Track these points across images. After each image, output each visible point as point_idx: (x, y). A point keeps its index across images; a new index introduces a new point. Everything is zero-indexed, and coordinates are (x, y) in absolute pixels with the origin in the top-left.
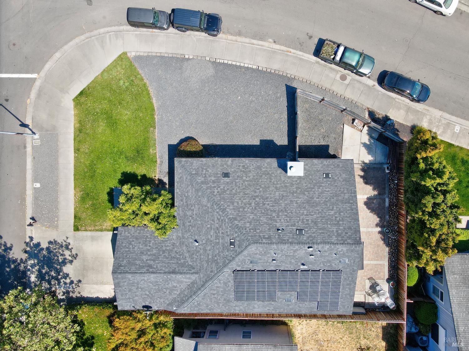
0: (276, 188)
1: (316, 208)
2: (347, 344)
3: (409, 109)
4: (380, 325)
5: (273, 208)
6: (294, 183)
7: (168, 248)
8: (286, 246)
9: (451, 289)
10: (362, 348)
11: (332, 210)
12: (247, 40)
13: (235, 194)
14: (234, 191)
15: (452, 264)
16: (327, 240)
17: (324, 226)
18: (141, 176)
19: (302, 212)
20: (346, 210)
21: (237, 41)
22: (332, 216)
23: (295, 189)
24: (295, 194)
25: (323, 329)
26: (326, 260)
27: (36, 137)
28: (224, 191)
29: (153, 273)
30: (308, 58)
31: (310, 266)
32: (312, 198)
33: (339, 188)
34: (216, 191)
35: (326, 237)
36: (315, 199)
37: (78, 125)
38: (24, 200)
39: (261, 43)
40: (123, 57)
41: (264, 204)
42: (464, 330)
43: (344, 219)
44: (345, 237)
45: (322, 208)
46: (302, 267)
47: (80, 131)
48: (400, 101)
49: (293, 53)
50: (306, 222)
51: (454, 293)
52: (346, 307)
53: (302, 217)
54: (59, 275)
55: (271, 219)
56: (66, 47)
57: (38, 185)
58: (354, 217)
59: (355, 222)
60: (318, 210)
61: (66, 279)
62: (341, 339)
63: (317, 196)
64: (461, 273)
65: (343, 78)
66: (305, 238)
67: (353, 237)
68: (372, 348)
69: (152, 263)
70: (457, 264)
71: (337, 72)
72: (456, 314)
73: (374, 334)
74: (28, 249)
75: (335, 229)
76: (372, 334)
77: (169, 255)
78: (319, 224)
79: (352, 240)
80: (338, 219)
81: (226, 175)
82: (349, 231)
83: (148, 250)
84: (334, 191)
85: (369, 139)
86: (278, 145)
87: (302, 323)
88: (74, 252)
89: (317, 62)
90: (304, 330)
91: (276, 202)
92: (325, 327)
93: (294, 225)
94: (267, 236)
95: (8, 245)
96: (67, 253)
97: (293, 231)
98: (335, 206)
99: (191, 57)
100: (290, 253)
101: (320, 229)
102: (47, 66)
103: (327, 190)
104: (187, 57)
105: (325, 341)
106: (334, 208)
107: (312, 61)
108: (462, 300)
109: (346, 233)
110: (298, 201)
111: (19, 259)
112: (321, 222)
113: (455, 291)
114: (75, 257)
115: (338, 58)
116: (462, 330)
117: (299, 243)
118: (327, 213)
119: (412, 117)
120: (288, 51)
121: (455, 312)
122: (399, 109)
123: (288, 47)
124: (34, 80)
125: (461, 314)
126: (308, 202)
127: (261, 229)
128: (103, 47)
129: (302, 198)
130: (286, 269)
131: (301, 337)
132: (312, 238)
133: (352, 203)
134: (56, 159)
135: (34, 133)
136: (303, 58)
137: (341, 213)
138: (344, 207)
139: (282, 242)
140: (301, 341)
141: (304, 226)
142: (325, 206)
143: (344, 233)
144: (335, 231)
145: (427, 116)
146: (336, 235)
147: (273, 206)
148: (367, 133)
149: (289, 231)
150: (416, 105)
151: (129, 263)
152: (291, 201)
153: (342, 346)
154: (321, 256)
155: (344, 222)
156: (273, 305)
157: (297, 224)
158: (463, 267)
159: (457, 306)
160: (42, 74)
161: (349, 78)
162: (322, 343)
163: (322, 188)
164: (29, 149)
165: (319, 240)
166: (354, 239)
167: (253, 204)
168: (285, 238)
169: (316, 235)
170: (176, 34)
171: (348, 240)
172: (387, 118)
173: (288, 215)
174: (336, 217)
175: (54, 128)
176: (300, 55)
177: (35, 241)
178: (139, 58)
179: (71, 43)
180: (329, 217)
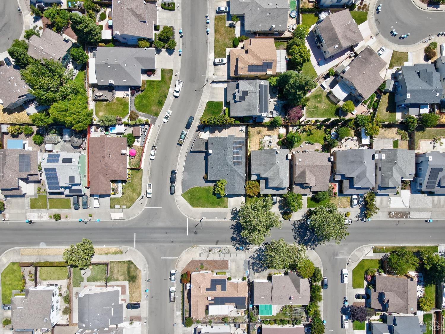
0: (215, 156)
1: (219, 147)
2: (256, 137)
3: (195, 121)
4: (251, 129)
8: (228, 154)
10: (257, 133)
14: (216, 166)
16: (226, 144)
18: (213, 190)
23: (215, 151)
26: (231, 145)
28: (216, 168)
31: (232, 148)
34: (216, 170)
38: (220, 222)
40: (183, 196)
41: (219, 159)
46: (233, 150)
49: (181, 151)
53: (221, 150)
55: (222, 157)
56: (180, 211)
57: (216, 218)
63: (217, 147)
65: (187, 138)
68: (257, 131)
71: (186, 140)
74: (233, 220)
76: (253, 130)
86: (205, 155)
88: (234, 208)
94: (225, 158)
95: (232, 225)
96: (234, 210)
105: (256, 142)
107: (183, 146)
114: (235, 207)
115: (183, 140)
119: (198, 120)
122: (195, 124)
124: (189, 219)
128: (180, 201)
129: (217, 150)
130: (233, 153)
132: (226, 148)
135: (202, 219)
136: (182, 149)
145: (197, 117)
147: (219, 157)
148: (202, 132)
152: (218, 152)
160: (187, 217)
163: (215, 145)
164: (207, 220)
165: (226, 146)
168: (226, 154)
170: (176, 182)
172: (198, 127)
173: (221, 153)
175: (201, 213)
177: (231, 218)
178: (183, 191)
179: (179, 209)
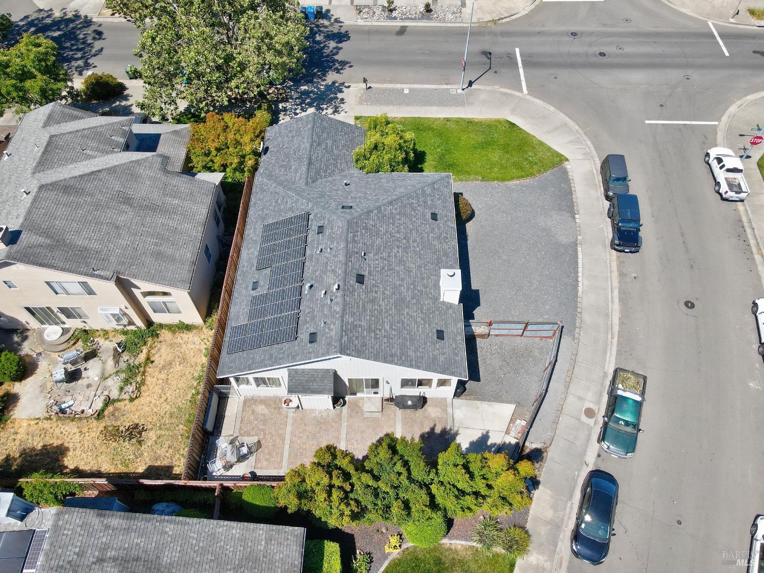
0: (420, 266)
1: (393, 308)
2: (155, 410)
3: (557, 526)
4: (175, 463)
5: (393, 256)
6: (428, 289)
7: (339, 164)
8: (341, 258)
9: (242, 527)
10: (143, 433)
11: (391, 327)
12: (616, 284)
13: (411, 220)
14: (414, 219)
15: (285, 544)
16: (348, 309)
17: (369, 311)
18: (422, 167)
19: (388, 289)
20: (391, 347)
21: (611, 272)
22: (383, 326)
23: (419, 289)
24: (412, 287)
25: (187, 372)
26: (315, 314)
27: (460, 91)
28: (414, 209)
29: (312, 145)
30: (609, 363)
31: (308, 296)
32: (408, 307)
33: (423, 346)
34: (414, 201)
35: (353, 309)
36: (406, 310)
37: (476, 121)
38: (391, 82)
39: (616, 300)
40: (562, 158)
41: (398, 247)
42: (166, 533)
43: (378, 340)
44: (352, 334)
45: (393, 315)
46: (307, 286)
47: (471, 122)
48: (568, 510)
49: (611, 342)
50: (374, 290)
51: (234, 531)
52: (232, 365)
53: (381, 287)
54: (306, 105)
55: (379, 249)
56: (562, 115)
57: (406, 92)
58: (381, 356)
59: (372, 355)
60: (391, 309)
61: (301, 109)
62: (166, 400)
63: (410, 313)
64: (268, 557)
65: (590, 413)
66: (351, 282)
67: (351, 345)
68: (138, 449)
69: (323, 147)
70: (285, 553)
71: (599, 402)
72: (198, 526)
73: (161, 452)
74: (337, 85)
75: (363, 324)
76: (163, 450)
77: (331, 164)
78: (371, 306)
79: (346, 343)
80: (378, 332)
81: (434, 217)
82: (360, 343)
83: (338, 147)
84: (418, 338)
85: (495, 444)
86: (474, 312)
87: (203, 343)
89: (605, 375)
90: (193, 346)
91: (401, 262)
92: (190, 377)
93: (370, 273)
94: (356, 238)
95: (341, 71)
97: (362, 270)
98: (396, 333)
99: (577, 220)
100: (331, 267)
101: (364, 306)
102: (537, 101)
103: (420, 329)
104: (577, 216)
105: (168, 375)
106: (393, 331)
107: (606, 367)
108: (219, 545)
109: (357, 338)
110: (403, 288)
111: (326, 78)
112: (373, 308)
113: (237, 535)
116: (168, 530)
117: (345, 272)
118: (386, 320)
119: (543, 533)
120: (612, 334)
121: (201, 523)
122: (554, 507)
123: (619, 335)
124: (521, 90)
125: (195, 536)
126: (403, 300)
127: (366, 235)
128: (570, 142)
129: (408, 295)
130: (306, 269)
131: (181, 342)
132: (351, 290)
133: (401, 358)
134: (436, 105)
135: (463, 89)
136: (608, 354)
137: (386, 339)
138: (396, 345)
139: (349, 255)
140: (175, 341)
141: (369, 286)
142: (396, 320)
143: (357, 335)
144: (360, 323)
145: (549, 563)
146: (355, 323)
147: (395, 255)
148: (505, 443)
149: (362, 266)
150: (566, 541)
151: (325, 128)
152: (403, 280)
153: (154, 402)
154: (323, 306)
155: (373, 340)
156: (251, 269)
157: (372, 277)
158: (277, 564)
159: (211, 530)
160: (528, 97)
161: (591, 422)
162: (166, 371)
163: (422, 322)
164: (444, 86)
165: (348, 300)
166: (348, 346)
167: (398, 235)
168: (353, 259)
169: (356, 297)
170: (604, 210)
171: (346, 337)
173: (384, 271)
174: (380, 330)
175: (472, 104)
176: (611, 351)
177: (344, 89)
179: (568, 119)
180: (381, 320)
